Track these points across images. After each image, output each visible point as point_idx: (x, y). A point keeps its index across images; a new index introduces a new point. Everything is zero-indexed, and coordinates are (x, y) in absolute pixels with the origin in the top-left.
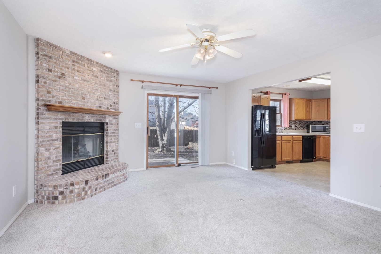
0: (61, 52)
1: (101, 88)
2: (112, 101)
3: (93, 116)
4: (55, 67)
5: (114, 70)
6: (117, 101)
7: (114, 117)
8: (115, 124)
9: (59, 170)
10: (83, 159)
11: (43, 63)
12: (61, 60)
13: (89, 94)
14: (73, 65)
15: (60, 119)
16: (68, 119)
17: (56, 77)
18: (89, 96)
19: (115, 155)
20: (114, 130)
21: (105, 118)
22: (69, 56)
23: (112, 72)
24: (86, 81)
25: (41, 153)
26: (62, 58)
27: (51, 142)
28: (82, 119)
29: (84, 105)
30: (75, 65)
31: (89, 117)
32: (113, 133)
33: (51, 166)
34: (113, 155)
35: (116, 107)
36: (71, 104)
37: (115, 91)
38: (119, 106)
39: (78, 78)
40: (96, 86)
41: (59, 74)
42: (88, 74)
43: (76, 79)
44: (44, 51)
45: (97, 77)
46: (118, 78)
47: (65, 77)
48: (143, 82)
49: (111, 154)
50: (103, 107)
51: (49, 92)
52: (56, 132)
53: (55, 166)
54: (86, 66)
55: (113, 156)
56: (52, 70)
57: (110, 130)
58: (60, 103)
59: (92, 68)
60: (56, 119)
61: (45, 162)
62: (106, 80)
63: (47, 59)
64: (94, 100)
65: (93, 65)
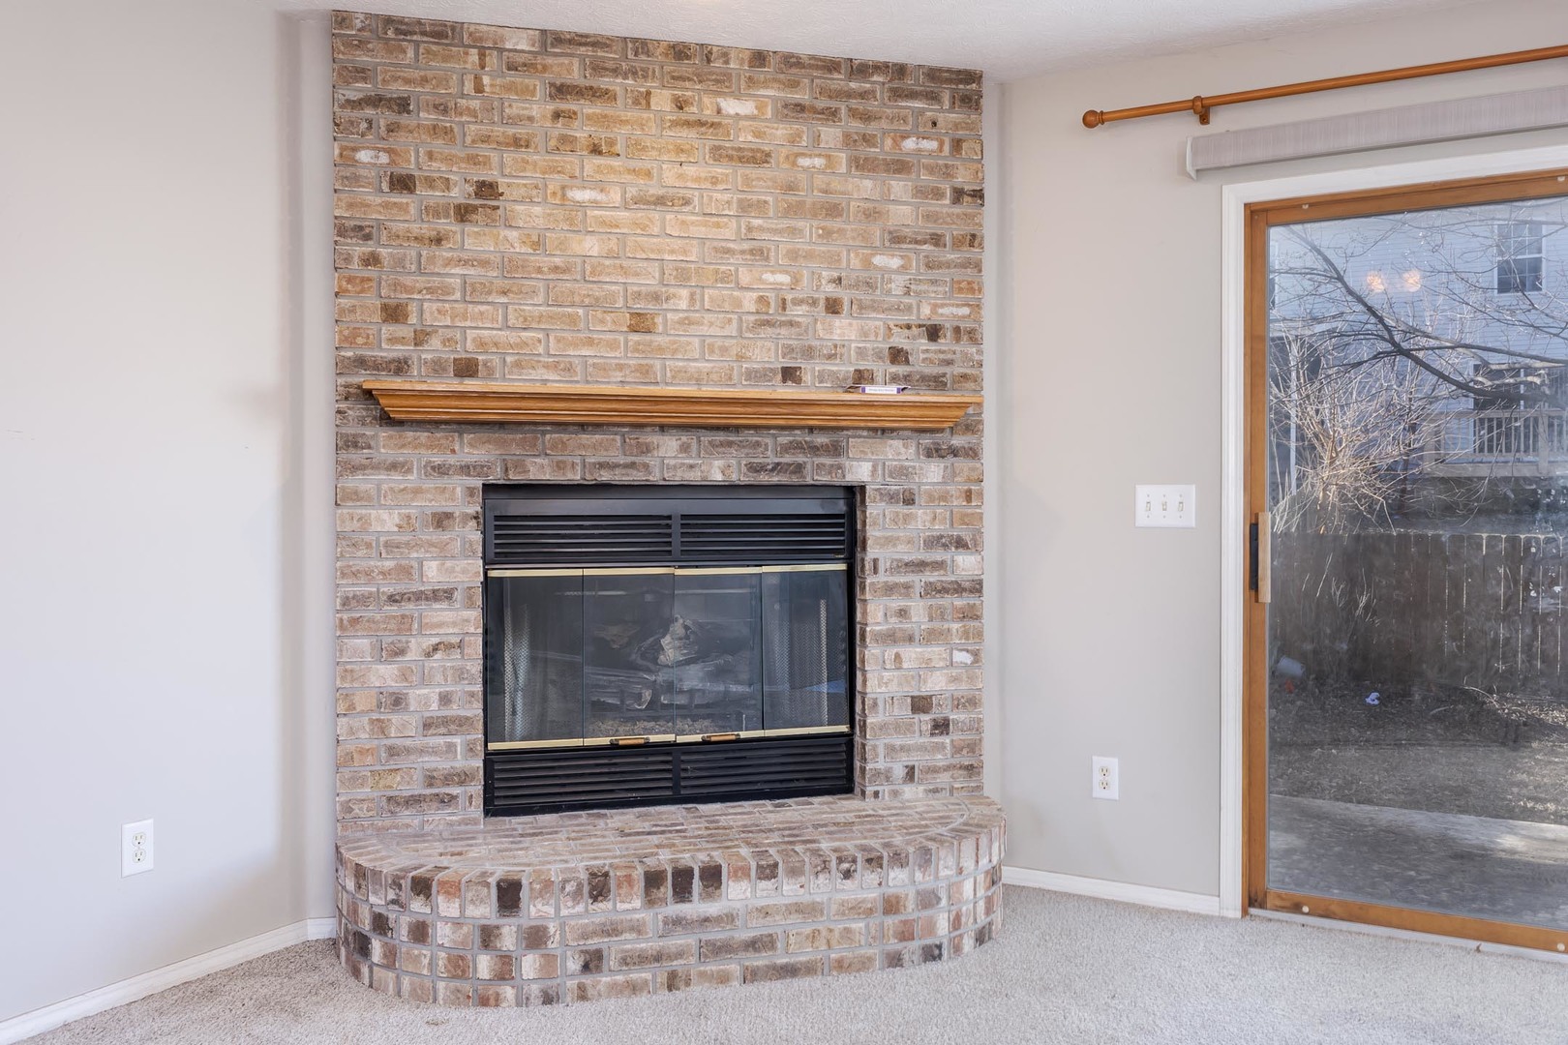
0: (474, 55)
1: (793, 231)
2: (912, 318)
3: (722, 444)
4: (430, 156)
5: (934, 74)
6: (966, 311)
7: (927, 441)
8: (944, 497)
9: (461, 783)
10: (670, 738)
11: (355, 150)
12: (475, 104)
13: (684, 293)
14: (557, 115)
15: (466, 469)
16: (520, 466)
17: (437, 214)
18: (683, 305)
19: (946, 740)
20: (935, 542)
21: (835, 450)
22: (528, 66)
23: (912, 95)
24: (660, 201)
25: (349, 667)
26: (479, 88)
27: (409, 608)
28: (632, 465)
29: (645, 371)
30: (571, 116)
31: (685, 448)
32: (920, 566)
33: (408, 751)
34: (926, 740)
35: (949, 363)
36: (544, 371)
37: (936, 240)
38: (980, 352)
39: (600, 197)
40: (750, 229)
41: (459, 194)
42: (680, 150)
43: (580, 206)
44: (365, 80)
45: (759, 158)
46: (972, 127)
47: (498, 208)
48: (1203, 110)
49: (899, 728)
50: (810, 370)
51: (394, 313)
52: (443, 547)
53: (434, 751)
54: (662, 100)
55: (922, 748)
56: (411, 177)
57: (890, 541)
58: (467, 368)
59: (705, 105)
60: (441, 470)
61: (372, 722)
62: (843, 170)
63: (383, 117)
64: (732, 329)
65: (723, 83)
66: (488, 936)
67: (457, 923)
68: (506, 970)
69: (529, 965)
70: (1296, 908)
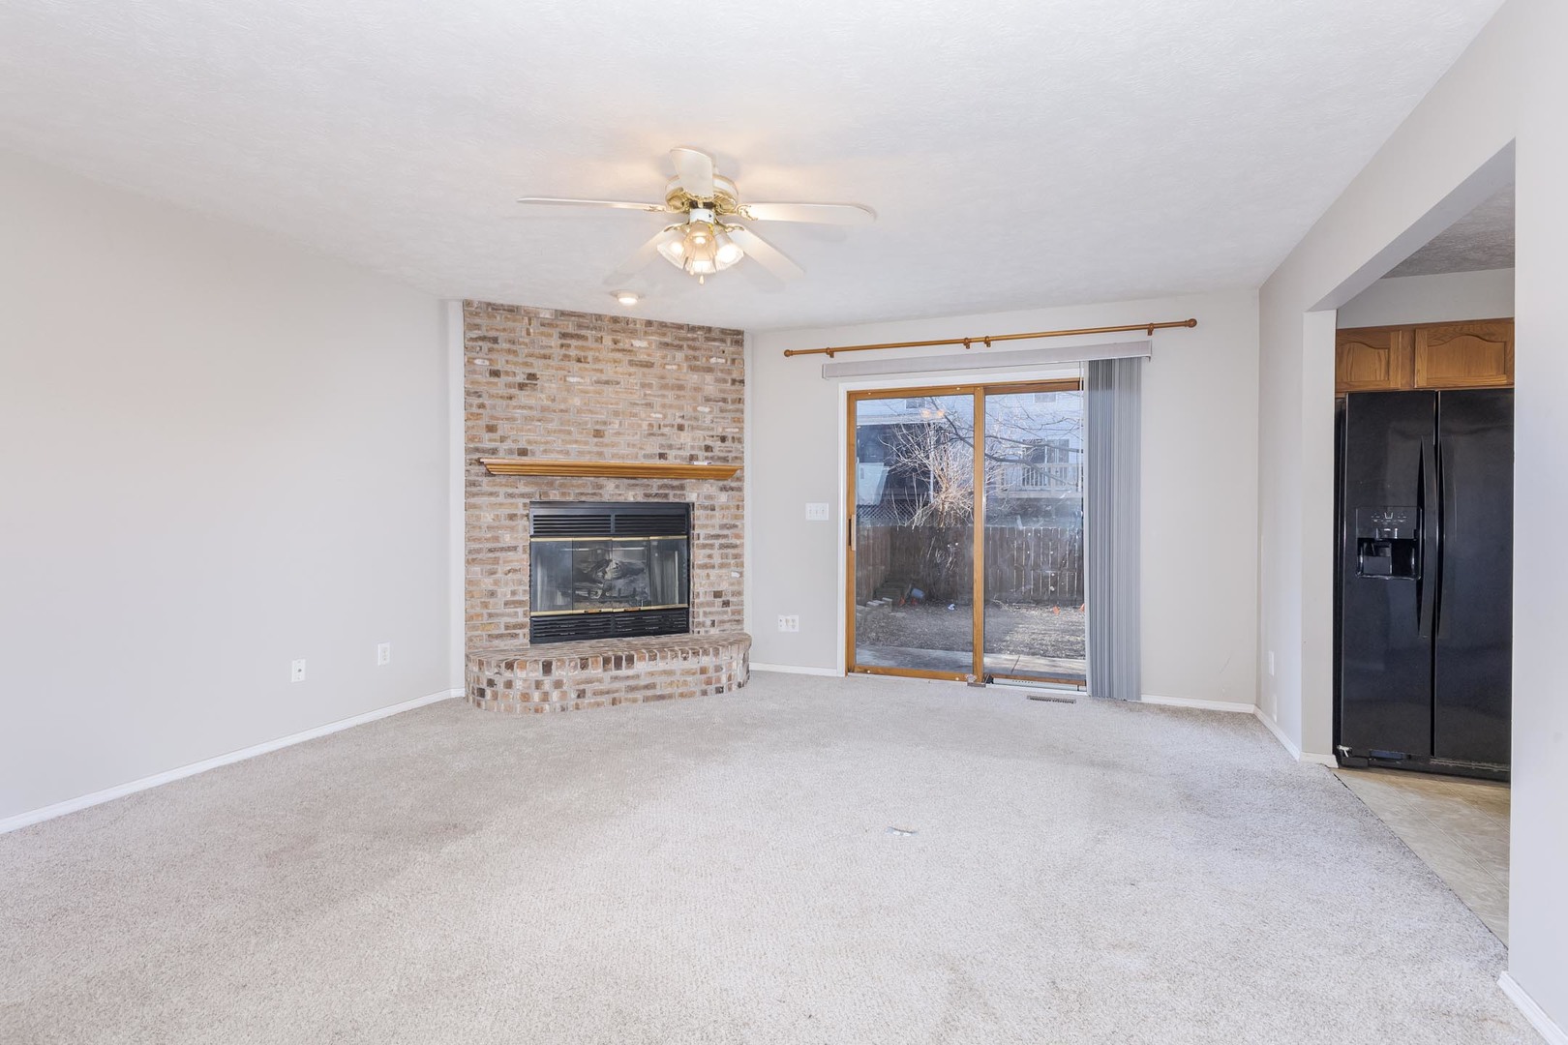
0: (526, 320)
1: (663, 396)
2: (714, 433)
3: (633, 485)
4: (507, 362)
5: (723, 331)
6: (737, 430)
7: (721, 483)
8: (728, 508)
9: (520, 628)
10: (610, 610)
11: (474, 359)
12: (527, 340)
13: (617, 422)
14: (562, 346)
15: (523, 495)
16: (546, 494)
17: (510, 387)
18: (617, 426)
19: (729, 609)
20: (723, 527)
21: (682, 487)
22: (550, 325)
23: (714, 340)
24: (607, 383)
25: (472, 580)
26: (528, 334)
27: (498, 554)
28: (594, 494)
29: (600, 454)
30: (569, 346)
31: (617, 487)
32: (718, 537)
33: (497, 615)
34: (720, 609)
35: (730, 451)
36: (557, 453)
37: (724, 400)
38: (743, 447)
39: (582, 381)
40: (645, 395)
41: (520, 378)
42: (615, 361)
43: (572, 384)
44: (479, 329)
45: (649, 365)
46: (740, 353)
47: (537, 384)
48: (831, 352)
49: (710, 604)
50: (671, 454)
51: (491, 429)
52: (512, 528)
53: (509, 615)
54: (608, 340)
55: (718, 613)
56: (499, 371)
57: (705, 526)
58: (523, 452)
59: (625, 343)
60: (511, 496)
61: (481, 603)
62: (685, 371)
63: (486, 345)
64: (637, 437)
65: (633, 333)
66: (538, 685)
67: (525, 680)
68: (545, 697)
69: (555, 695)
70: (865, 672)
